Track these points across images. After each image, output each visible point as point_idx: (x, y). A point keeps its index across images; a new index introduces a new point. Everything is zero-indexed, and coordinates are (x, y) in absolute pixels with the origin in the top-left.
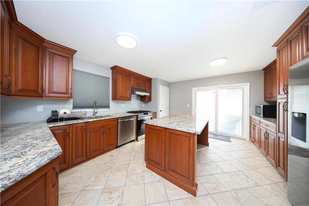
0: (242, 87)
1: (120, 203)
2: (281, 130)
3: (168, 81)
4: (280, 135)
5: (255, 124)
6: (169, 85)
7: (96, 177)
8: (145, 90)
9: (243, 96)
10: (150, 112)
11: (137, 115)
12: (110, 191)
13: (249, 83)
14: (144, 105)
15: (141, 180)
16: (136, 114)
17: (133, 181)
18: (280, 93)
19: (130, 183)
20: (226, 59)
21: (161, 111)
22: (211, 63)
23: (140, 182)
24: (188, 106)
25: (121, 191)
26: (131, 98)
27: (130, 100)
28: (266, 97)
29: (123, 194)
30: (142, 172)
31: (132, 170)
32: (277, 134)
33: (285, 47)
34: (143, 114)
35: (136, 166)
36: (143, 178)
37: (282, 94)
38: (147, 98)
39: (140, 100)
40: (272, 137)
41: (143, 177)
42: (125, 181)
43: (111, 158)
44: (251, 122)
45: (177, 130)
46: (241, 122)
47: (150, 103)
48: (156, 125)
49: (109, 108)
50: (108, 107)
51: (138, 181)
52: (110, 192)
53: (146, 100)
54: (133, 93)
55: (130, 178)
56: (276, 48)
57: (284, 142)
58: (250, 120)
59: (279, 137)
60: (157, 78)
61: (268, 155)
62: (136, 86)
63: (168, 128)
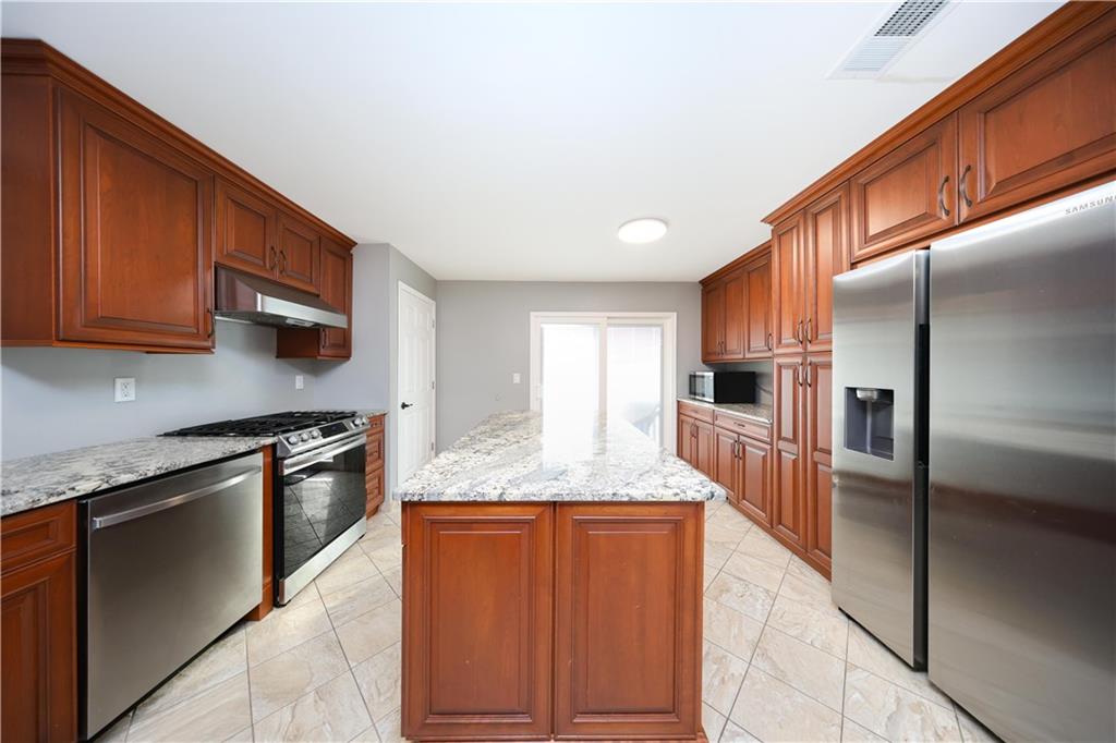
0: (659, 322)
2: (787, 431)
3: (431, 273)
4: (782, 445)
5: (698, 423)
6: (435, 287)
8: (318, 296)
9: (662, 347)
10: (353, 415)
11: (274, 446)
13: (675, 314)
14: (300, 381)
16: (269, 441)
18: (783, 342)
20: (666, 223)
21: (404, 406)
22: (623, 229)
24: (517, 378)
26: (210, 335)
27: (207, 350)
28: (710, 351)
32: (772, 445)
33: (797, 226)
34: (315, 431)
37: (788, 346)
38: (327, 339)
39: (276, 355)
40: (755, 453)
44: (683, 417)
45: (626, 499)
46: (657, 419)
47: (345, 369)
48: (495, 499)
53: (322, 351)
54: (224, 302)
56: (769, 228)
57: (795, 462)
58: (679, 413)
59: (779, 452)
60: (387, 246)
61: (744, 498)
62: (252, 264)
63: (578, 498)
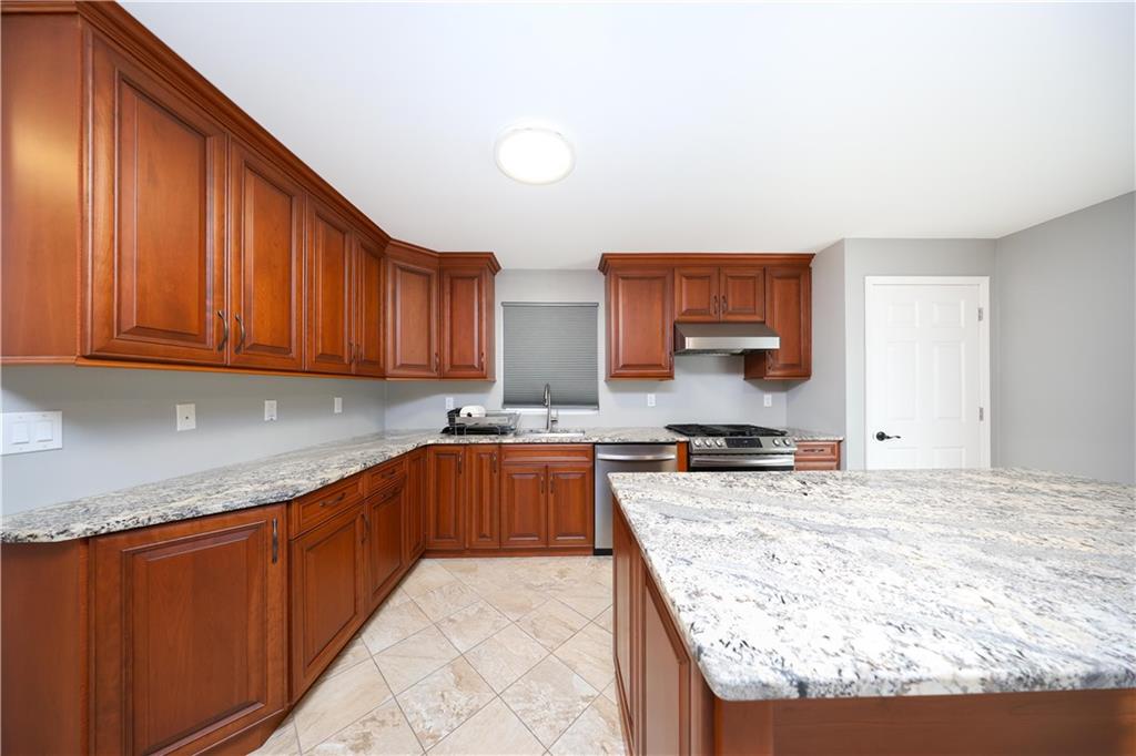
1: (440, 736)
7: (481, 610)
12: (463, 674)
14: (768, 399)
15: (552, 727)
17: (530, 700)
19: (518, 701)
21: (881, 437)
23: (541, 731)
25: (475, 701)
27: (671, 377)
29: (472, 713)
30: (585, 699)
31: (563, 662)
35: (588, 658)
36: (563, 724)
39: (743, 376)
41: (567, 719)
42: (515, 678)
43: (557, 579)
49: (598, 409)
50: (593, 402)
51: (541, 720)
52: (460, 678)
53: (771, 373)
55: (533, 683)
